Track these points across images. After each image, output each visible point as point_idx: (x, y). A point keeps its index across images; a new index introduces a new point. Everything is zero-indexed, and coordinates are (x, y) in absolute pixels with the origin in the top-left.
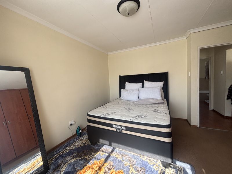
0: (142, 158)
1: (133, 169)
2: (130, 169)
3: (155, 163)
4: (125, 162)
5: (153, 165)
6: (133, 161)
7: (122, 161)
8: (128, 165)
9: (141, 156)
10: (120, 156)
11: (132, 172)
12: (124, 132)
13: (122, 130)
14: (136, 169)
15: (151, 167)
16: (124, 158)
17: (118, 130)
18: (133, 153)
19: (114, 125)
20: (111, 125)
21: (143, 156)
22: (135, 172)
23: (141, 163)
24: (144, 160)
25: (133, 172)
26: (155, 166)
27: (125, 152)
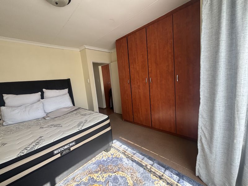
0: (92, 162)
1: (95, 174)
2: (93, 177)
3: (102, 156)
4: (82, 180)
5: (103, 157)
6: (88, 172)
7: (79, 183)
8: (88, 178)
9: (89, 162)
10: (71, 184)
11: (96, 177)
12: (72, 149)
13: (69, 149)
14: (97, 172)
15: (103, 159)
16: (79, 179)
17: (64, 153)
18: (81, 168)
19: (56, 150)
20: (51, 154)
21: (91, 161)
22: (98, 174)
23: (95, 165)
24: (95, 161)
25: (98, 176)
26: (104, 157)
27: (71, 176)
